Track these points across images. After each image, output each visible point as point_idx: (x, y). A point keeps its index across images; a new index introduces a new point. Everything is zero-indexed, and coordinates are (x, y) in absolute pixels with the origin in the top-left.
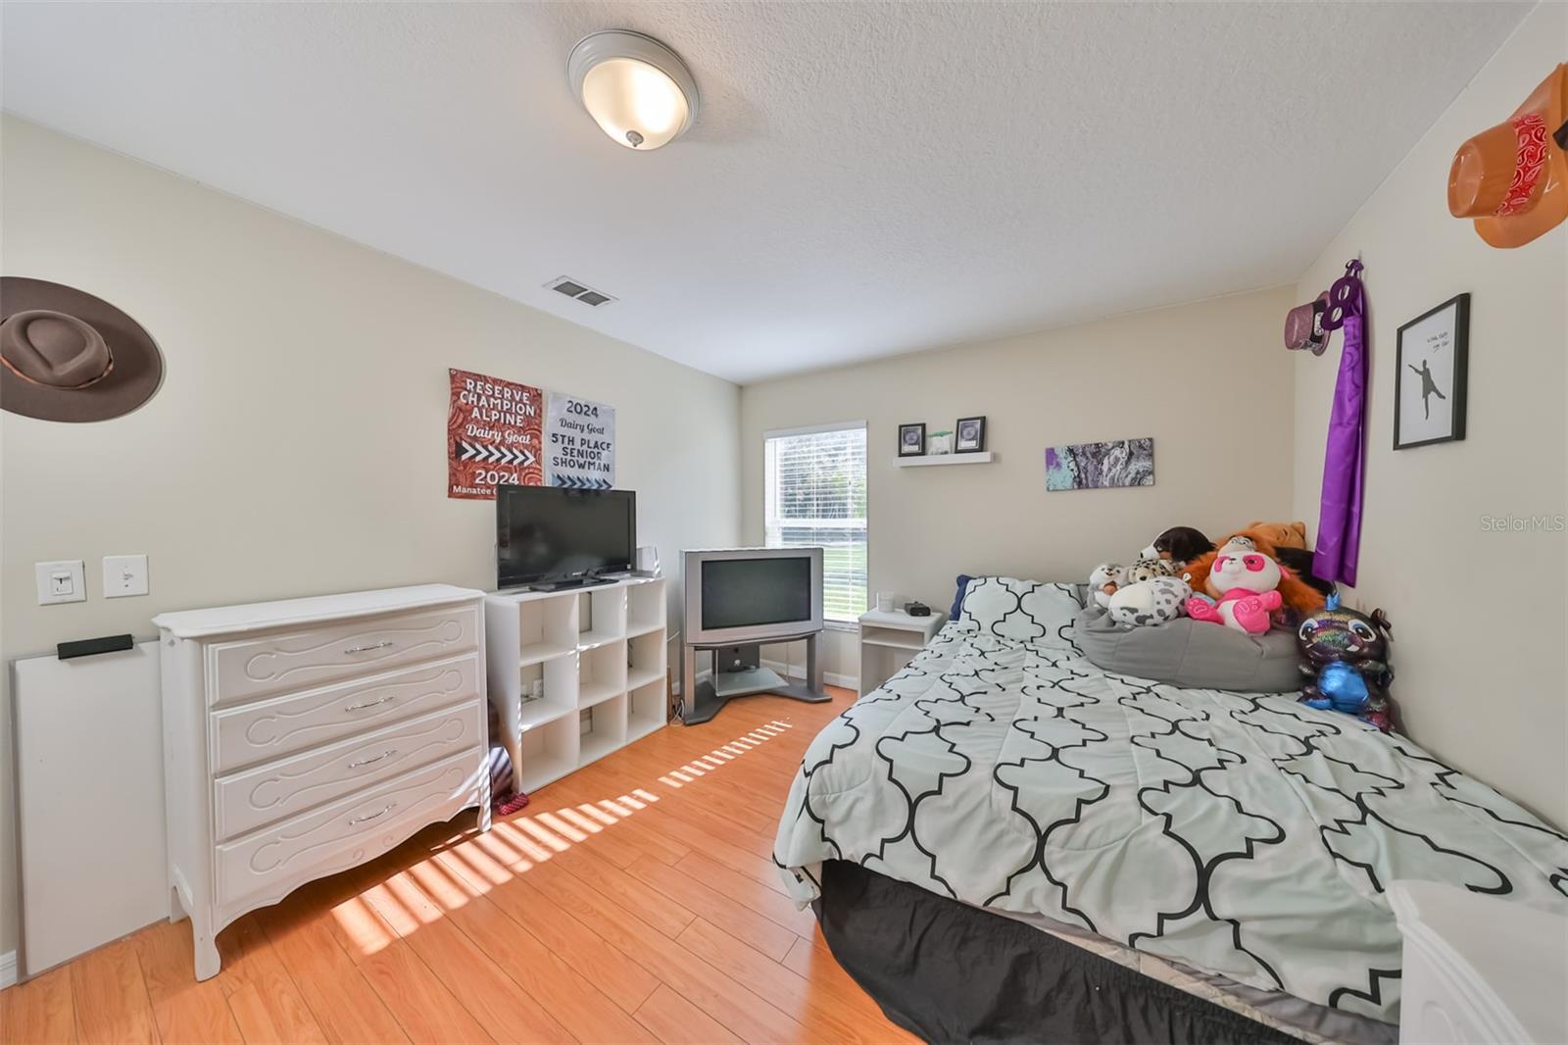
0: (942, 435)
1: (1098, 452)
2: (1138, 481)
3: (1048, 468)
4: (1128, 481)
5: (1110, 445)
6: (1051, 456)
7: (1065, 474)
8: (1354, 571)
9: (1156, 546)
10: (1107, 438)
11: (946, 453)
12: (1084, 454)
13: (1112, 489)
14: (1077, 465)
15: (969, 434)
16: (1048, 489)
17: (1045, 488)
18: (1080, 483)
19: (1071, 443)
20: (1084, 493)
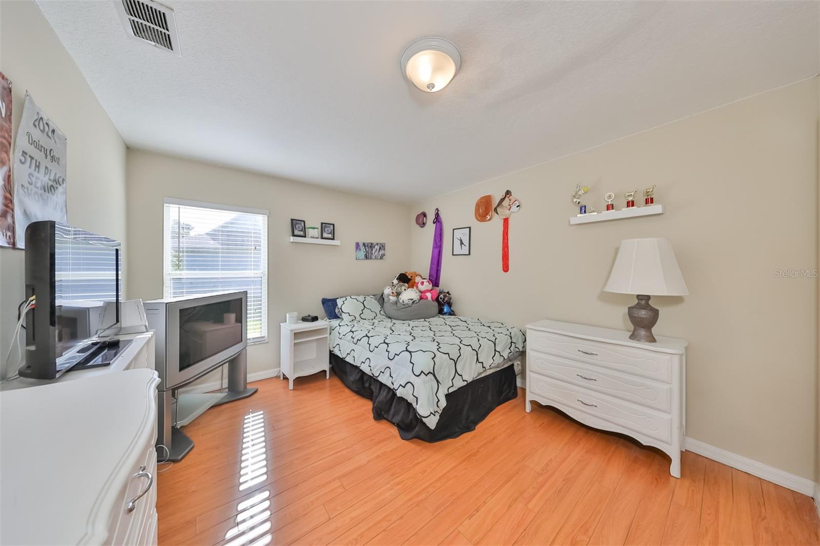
0: (314, 228)
1: (371, 246)
2: (381, 258)
3: (356, 251)
4: (379, 258)
5: (375, 244)
6: (357, 245)
7: (362, 253)
8: (438, 284)
9: (397, 279)
10: (374, 241)
11: (317, 238)
12: (368, 246)
13: (375, 260)
14: (366, 250)
15: (328, 231)
16: (356, 259)
17: (355, 258)
18: (366, 257)
19: (364, 241)
20: (368, 260)
